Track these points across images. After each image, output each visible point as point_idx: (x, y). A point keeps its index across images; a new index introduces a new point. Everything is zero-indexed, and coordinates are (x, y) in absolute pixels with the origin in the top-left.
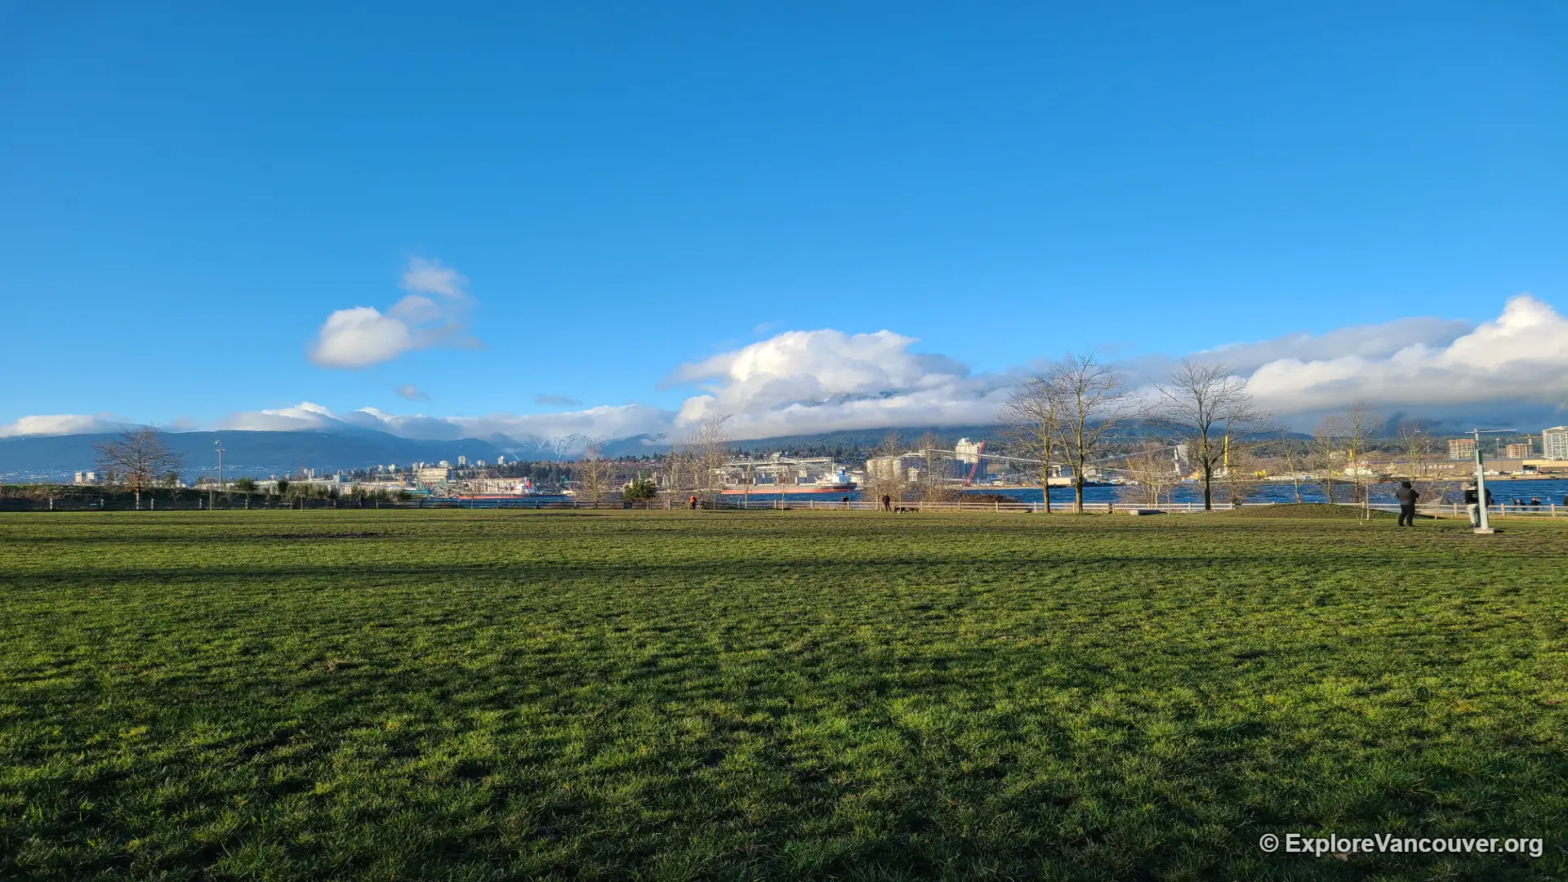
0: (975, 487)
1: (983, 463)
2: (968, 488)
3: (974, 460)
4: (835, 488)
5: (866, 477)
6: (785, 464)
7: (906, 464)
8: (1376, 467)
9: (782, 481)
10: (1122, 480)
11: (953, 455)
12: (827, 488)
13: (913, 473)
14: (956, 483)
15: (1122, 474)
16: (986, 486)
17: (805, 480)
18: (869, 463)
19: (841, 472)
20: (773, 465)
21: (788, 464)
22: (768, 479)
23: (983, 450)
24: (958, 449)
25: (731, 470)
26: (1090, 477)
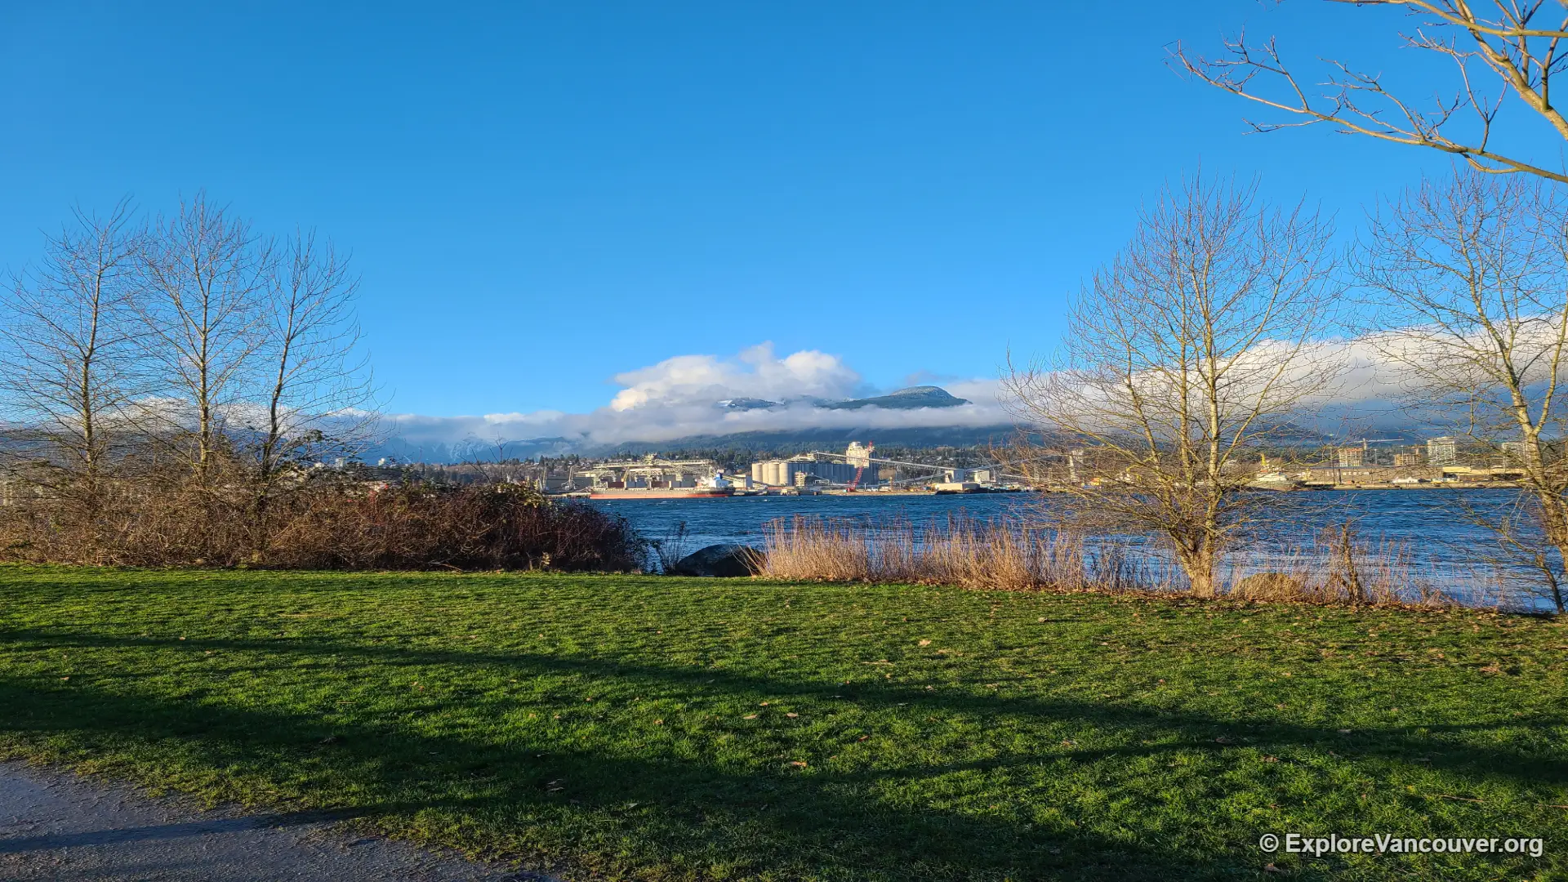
0: (860, 492)
1: (875, 468)
2: (852, 494)
3: (866, 465)
4: (712, 493)
5: (749, 481)
6: (659, 467)
7: (792, 469)
8: (1289, 475)
9: (656, 484)
10: (1016, 486)
11: (844, 459)
12: (703, 493)
13: (800, 477)
14: (842, 488)
15: (1017, 480)
16: (873, 491)
17: (680, 485)
18: (755, 467)
19: (718, 476)
20: (646, 468)
21: (663, 467)
22: (641, 482)
23: (873, 455)
24: (848, 453)
25: (602, 472)
26: (983, 483)
